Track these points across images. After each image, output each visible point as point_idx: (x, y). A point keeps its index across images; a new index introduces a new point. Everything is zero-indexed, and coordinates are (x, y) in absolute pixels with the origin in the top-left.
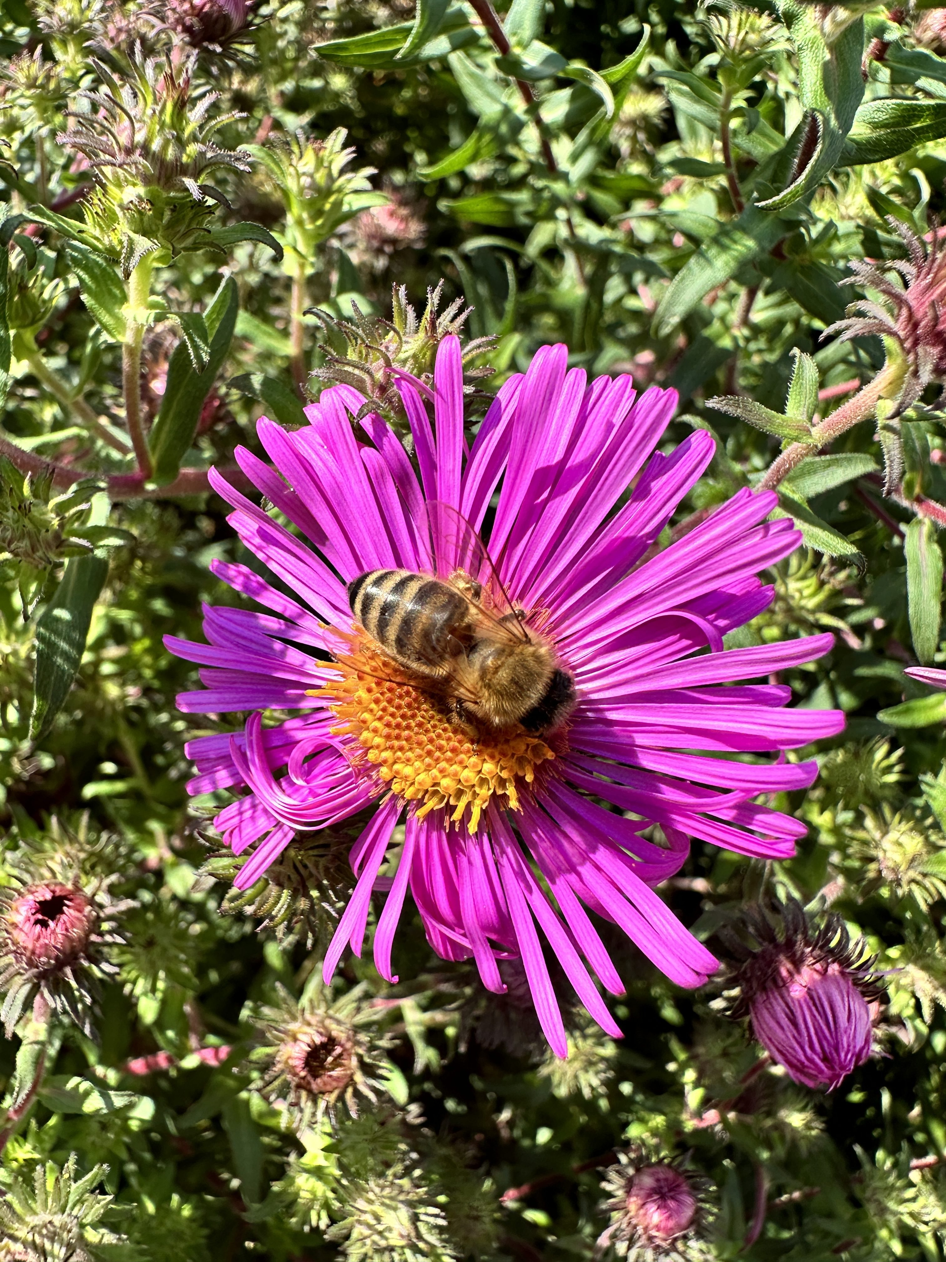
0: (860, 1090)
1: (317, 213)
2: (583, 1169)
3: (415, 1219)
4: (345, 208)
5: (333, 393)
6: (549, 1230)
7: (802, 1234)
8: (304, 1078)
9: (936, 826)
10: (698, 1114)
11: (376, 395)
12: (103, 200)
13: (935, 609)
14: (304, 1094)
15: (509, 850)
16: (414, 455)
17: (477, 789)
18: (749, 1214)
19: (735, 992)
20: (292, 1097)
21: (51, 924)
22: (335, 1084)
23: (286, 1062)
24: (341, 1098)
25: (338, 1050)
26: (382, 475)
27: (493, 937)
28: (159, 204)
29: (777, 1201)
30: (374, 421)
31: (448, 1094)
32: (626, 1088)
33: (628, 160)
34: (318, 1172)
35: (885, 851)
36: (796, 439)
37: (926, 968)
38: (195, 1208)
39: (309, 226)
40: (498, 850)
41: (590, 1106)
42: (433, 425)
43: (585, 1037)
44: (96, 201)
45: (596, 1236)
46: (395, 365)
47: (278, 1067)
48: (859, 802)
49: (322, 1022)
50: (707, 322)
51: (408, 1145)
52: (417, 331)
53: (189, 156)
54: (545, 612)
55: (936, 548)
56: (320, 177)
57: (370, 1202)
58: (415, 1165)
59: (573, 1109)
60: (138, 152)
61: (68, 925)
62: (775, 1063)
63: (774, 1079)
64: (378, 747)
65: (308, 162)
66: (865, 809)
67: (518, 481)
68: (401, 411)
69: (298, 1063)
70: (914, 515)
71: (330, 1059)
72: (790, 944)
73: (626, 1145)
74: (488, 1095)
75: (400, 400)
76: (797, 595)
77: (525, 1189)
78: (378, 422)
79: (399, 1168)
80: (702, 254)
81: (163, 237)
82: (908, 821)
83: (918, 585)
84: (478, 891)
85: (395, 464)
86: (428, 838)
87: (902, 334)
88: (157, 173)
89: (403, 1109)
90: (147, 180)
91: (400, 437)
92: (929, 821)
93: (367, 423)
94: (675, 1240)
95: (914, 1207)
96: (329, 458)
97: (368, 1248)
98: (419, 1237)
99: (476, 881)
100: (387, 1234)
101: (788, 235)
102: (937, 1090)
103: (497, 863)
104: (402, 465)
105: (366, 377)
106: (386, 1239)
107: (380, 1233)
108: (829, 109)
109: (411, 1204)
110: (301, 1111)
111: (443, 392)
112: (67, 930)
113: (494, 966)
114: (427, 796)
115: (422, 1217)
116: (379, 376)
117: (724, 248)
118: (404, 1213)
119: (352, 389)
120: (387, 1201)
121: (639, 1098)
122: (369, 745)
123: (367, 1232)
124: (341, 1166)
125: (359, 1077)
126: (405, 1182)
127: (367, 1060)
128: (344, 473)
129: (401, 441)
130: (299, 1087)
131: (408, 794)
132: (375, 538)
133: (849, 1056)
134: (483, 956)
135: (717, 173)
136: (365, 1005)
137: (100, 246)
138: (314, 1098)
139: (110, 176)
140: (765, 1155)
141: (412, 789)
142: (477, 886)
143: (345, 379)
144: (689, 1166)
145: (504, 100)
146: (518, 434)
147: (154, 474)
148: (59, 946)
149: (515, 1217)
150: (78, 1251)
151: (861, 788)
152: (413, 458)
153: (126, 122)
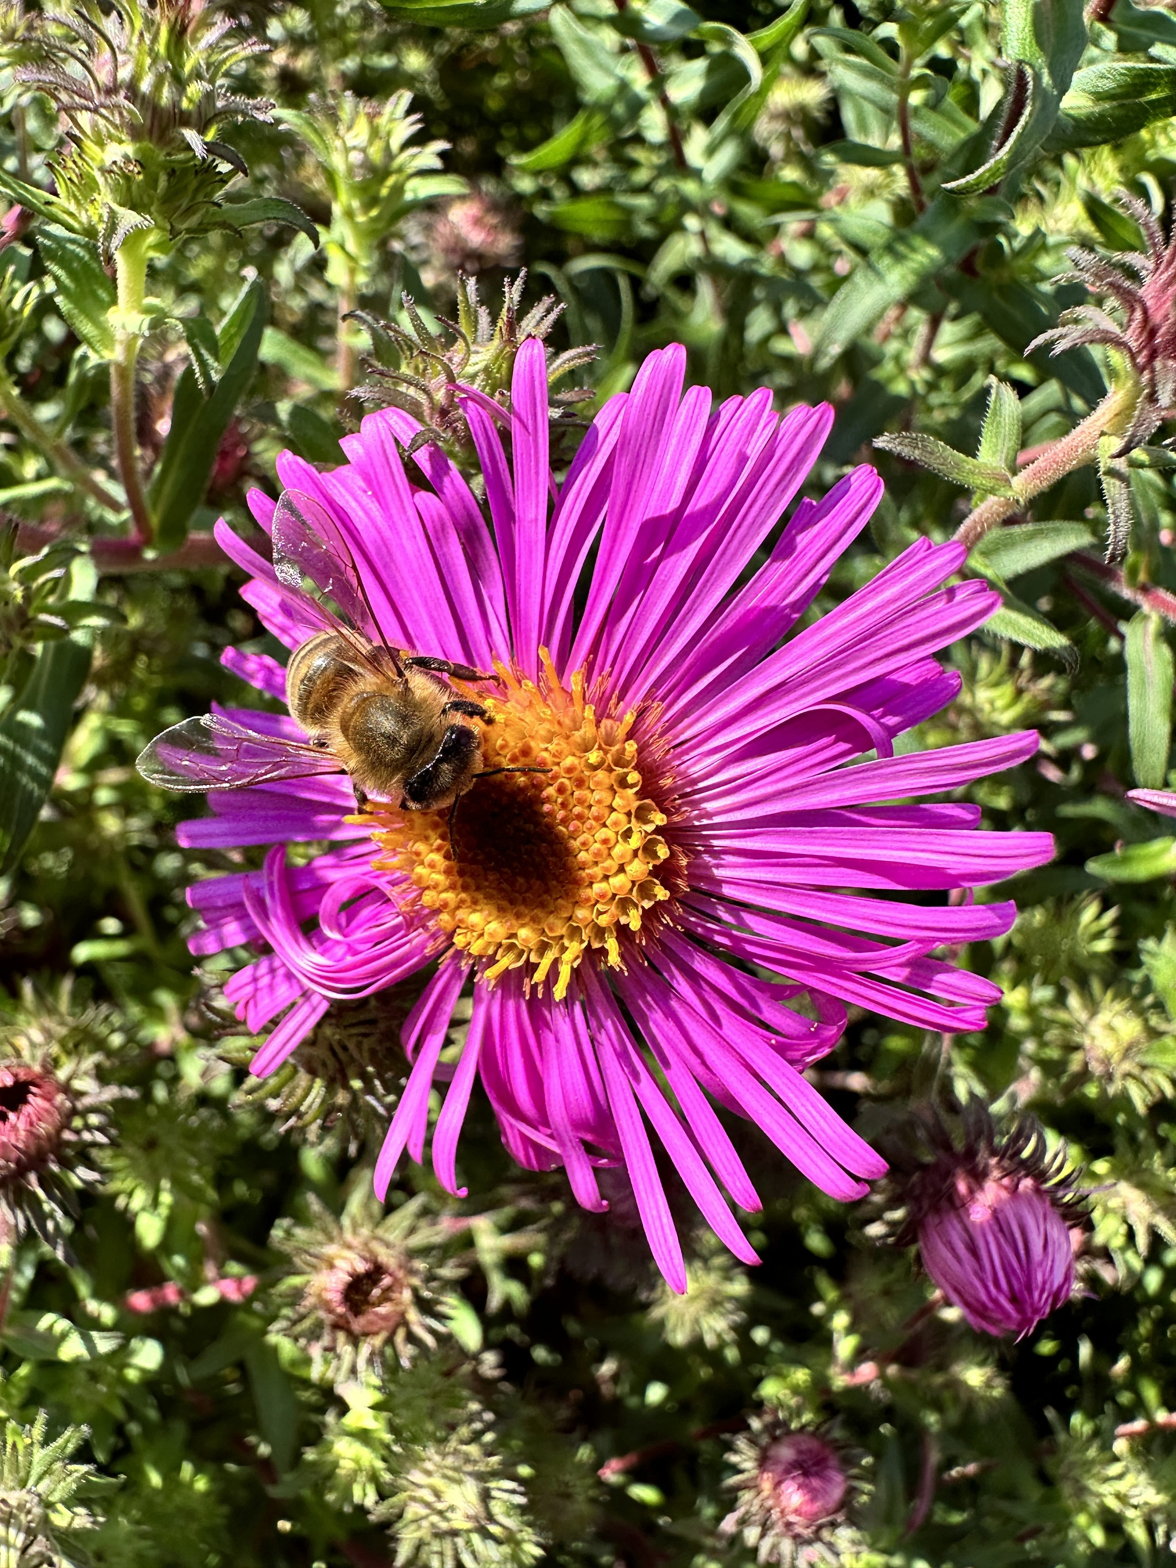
0: (1053, 1338)
1: (372, 201)
2: (705, 1435)
3: (486, 1496)
4: (409, 196)
5: (379, 419)
6: (660, 1510)
7: (978, 1516)
8: (341, 1316)
9: (1159, 1006)
10: (851, 1366)
11: (434, 423)
12: (80, 162)
13: (1161, 728)
14: (341, 1336)
15: (609, 1024)
16: (486, 501)
17: (566, 943)
18: (912, 1490)
19: (898, 1214)
20: (326, 1340)
21: (12, 1116)
22: (382, 1324)
23: (319, 1296)
24: (390, 1341)
25: (386, 1281)
26: (443, 530)
27: (589, 1137)
28: (153, 168)
29: (946, 1476)
30: (432, 456)
31: (538, 1339)
32: (760, 1335)
33: (780, 164)
34: (363, 1436)
35: (1093, 1038)
36: (992, 491)
37: (1141, 1186)
38: (213, 1480)
39: (361, 219)
40: (594, 1024)
41: (714, 1357)
42: (510, 461)
43: (708, 1269)
44: (70, 164)
45: (719, 1519)
46: (460, 382)
47: (309, 1302)
48: (1061, 975)
49: (366, 1244)
50: (876, 361)
51: (480, 1402)
52: (491, 338)
53: (190, 100)
54: (657, 707)
55: (1166, 651)
56: (375, 153)
57: (428, 1473)
58: (488, 1427)
59: (694, 1361)
60: (122, 93)
61: (34, 1119)
62: (948, 1304)
63: (945, 1327)
64: (435, 887)
65: (359, 134)
66: (1068, 983)
67: (621, 532)
68: (468, 442)
69: (334, 1297)
70: (1137, 608)
71: (376, 1292)
72: (971, 1154)
73: (759, 1407)
74: (586, 1343)
75: (466, 425)
76: (987, 707)
77: (632, 1459)
78: (438, 459)
79: (464, 1431)
80: (870, 266)
81: (160, 212)
82: (1123, 999)
83: (1142, 696)
84: (568, 1077)
85: (458, 511)
86: (503, 1007)
87: (1134, 345)
88: (149, 122)
89: (476, 1357)
90: (136, 133)
91: (467, 477)
92: (1149, 1000)
93: (422, 457)
94: (820, 1527)
95: (1122, 1486)
96: (374, 508)
97: (424, 1532)
98: (491, 1518)
99: (565, 1064)
100: (449, 1515)
101: (983, 242)
102: (1147, 1340)
103: (593, 1040)
104: (470, 516)
105: (422, 398)
106: (447, 1520)
107: (440, 1513)
108: (1041, 61)
109: (481, 1477)
110: (338, 1357)
111: (523, 414)
112: (31, 1124)
113: (590, 1178)
114: (500, 951)
115: (494, 1493)
116: (440, 396)
117: (899, 258)
118: (471, 1489)
119: (405, 414)
120: (450, 1473)
121: (777, 1347)
122: (423, 885)
123: (423, 1511)
124: (393, 1429)
125: (413, 1316)
126: (473, 1450)
127: (426, 1294)
128: (393, 526)
129: (468, 483)
130: (336, 1327)
131: (475, 949)
132: (435, 614)
133: (1045, 1296)
134: (575, 1164)
135: (894, 162)
136: (423, 1223)
137: (76, 226)
138: (355, 1340)
139: (87, 129)
140: (932, 1419)
141: (480, 942)
142: (566, 1070)
143: (395, 401)
144: (838, 1433)
145: (620, 71)
146: (622, 469)
147: (156, 538)
148: (21, 1145)
149: (618, 1494)
150: (40, 1537)
151: (1063, 958)
152: (484, 506)
153: (107, 53)
